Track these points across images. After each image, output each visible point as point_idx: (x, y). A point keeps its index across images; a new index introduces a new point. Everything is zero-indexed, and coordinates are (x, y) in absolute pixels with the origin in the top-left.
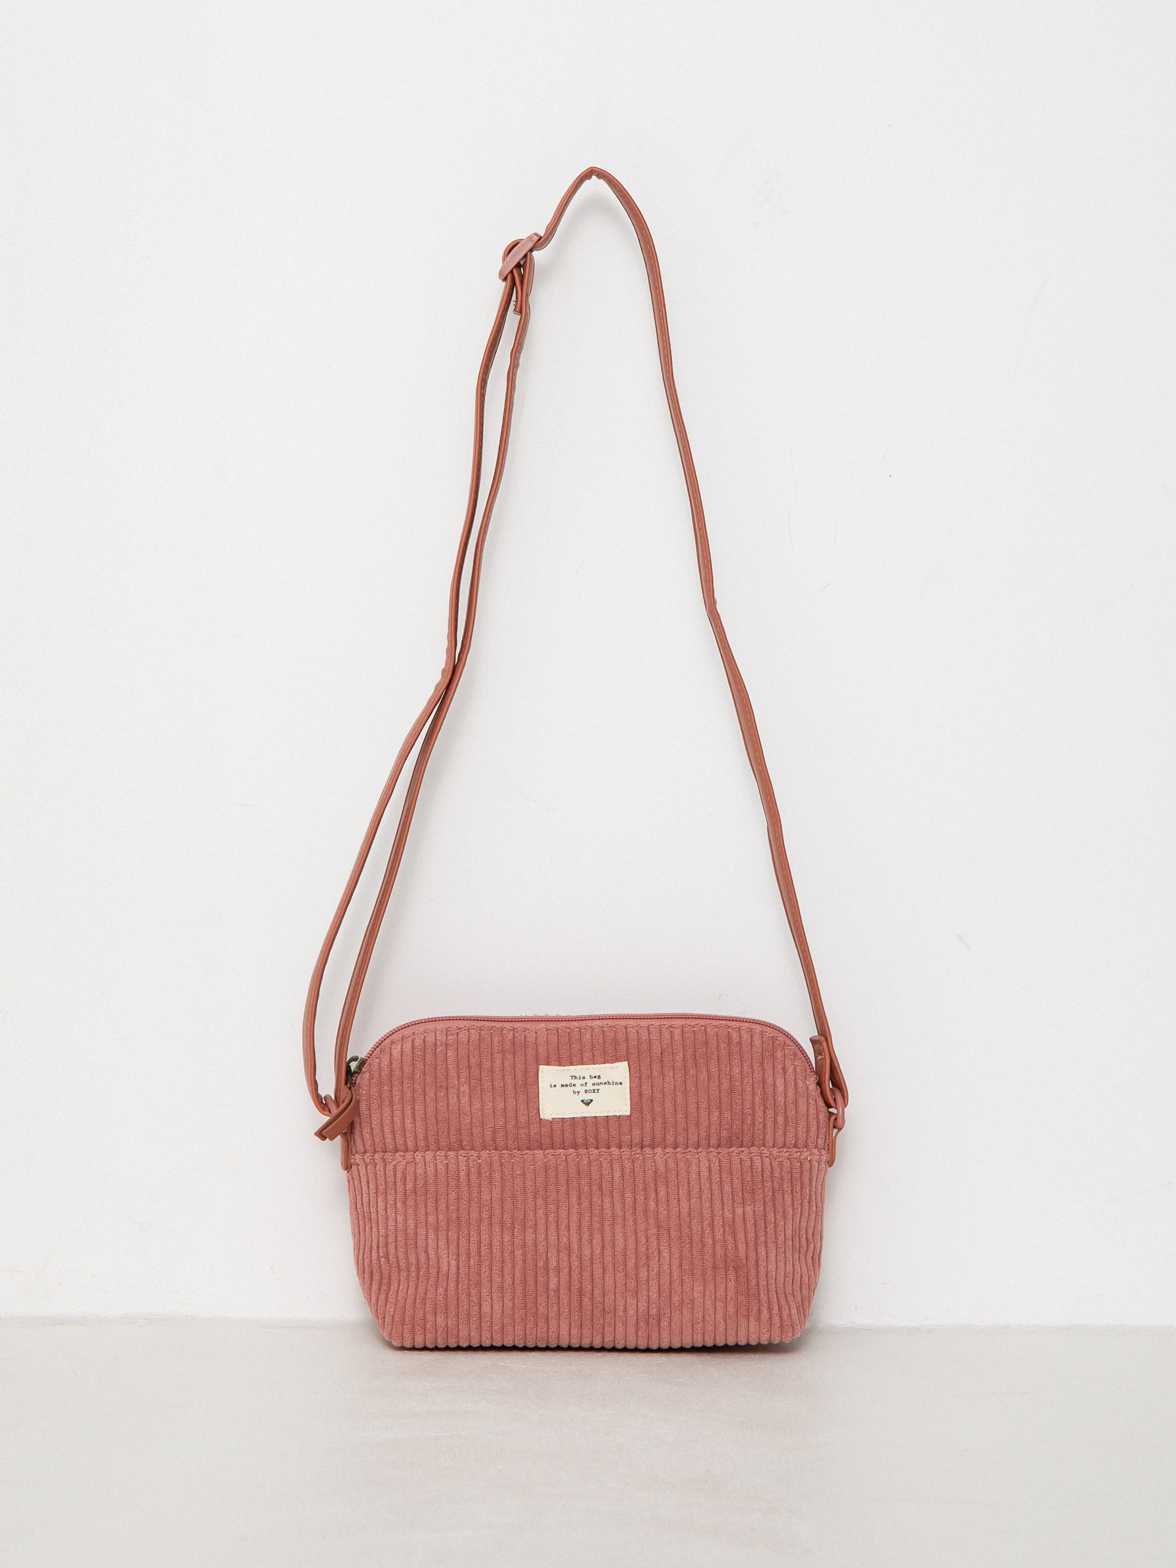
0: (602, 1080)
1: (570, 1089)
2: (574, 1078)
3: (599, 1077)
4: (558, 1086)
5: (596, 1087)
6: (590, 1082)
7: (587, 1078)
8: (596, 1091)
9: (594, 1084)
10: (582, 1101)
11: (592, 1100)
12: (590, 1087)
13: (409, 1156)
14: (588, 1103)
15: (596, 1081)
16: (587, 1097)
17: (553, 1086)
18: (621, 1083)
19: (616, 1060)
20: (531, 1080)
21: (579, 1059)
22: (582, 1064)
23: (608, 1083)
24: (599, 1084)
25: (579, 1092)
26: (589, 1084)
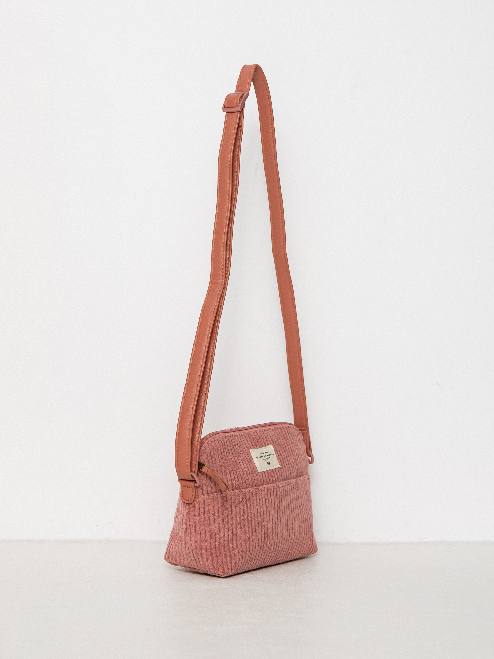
4: (259, 458)
5: (269, 457)
10: (267, 463)
11: (270, 462)
14: (269, 464)
16: (268, 461)
19: (268, 445)
20: (250, 456)
21: (258, 446)
22: (260, 448)
23: (271, 455)
24: (269, 455)
25: (265, 459)
26: (266, 456)
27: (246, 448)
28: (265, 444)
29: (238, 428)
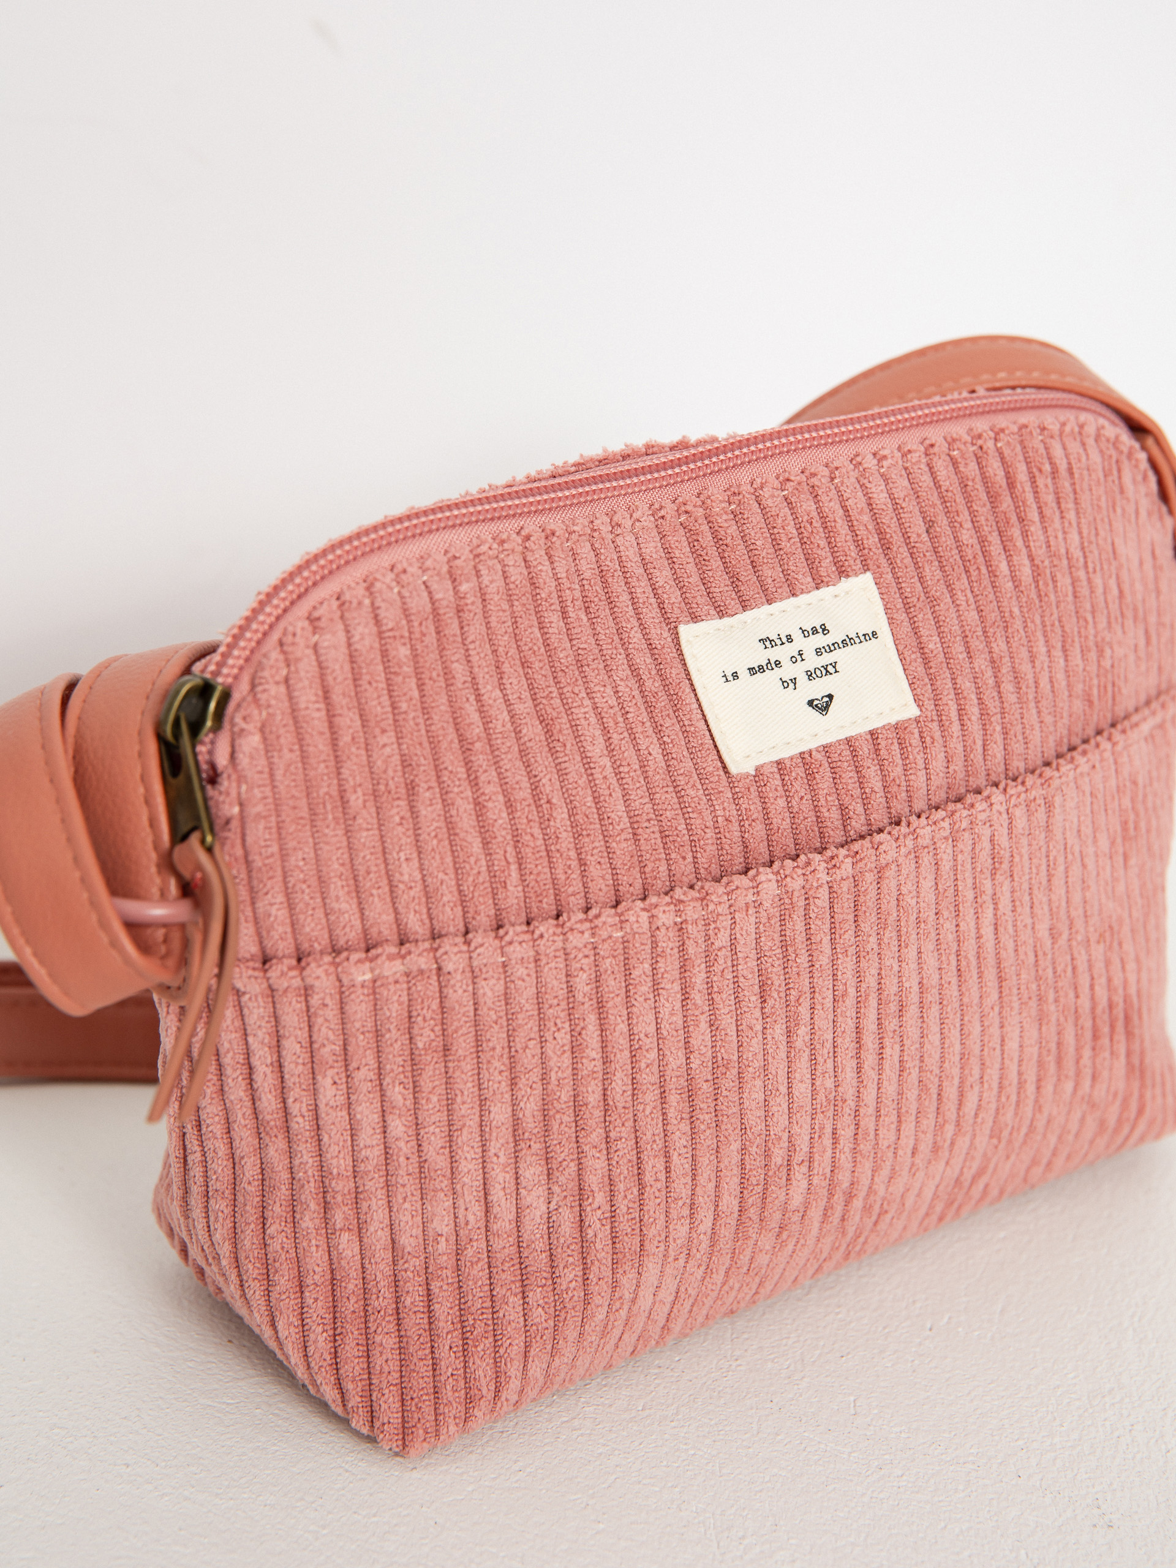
0: (835, 636)
1: (771, 677)
2: (768, 643)
3: (825, 630)
4: (744, 674)
5: (827, 659)
6: (810, 645)
7: (797, 636)
8: (830, 669)
9: (818, 652)
10: (810, 703)
11: (830, 697)
12: (813, 662)
13: (420, 959)
14: (822, 705)
15: (820, 640)
16: (818, 689)
17: (730, 678)
18: (874, 634)
19: (843, 572)
20: (674, 672)
21: (750, 589)
22: (769, 602)
23: (848, 641)
24: (831, 648)
25: (794, 681)
26: (809, 654)
27: (651, 614)
28: (811, 562)
29: (648, 446)
